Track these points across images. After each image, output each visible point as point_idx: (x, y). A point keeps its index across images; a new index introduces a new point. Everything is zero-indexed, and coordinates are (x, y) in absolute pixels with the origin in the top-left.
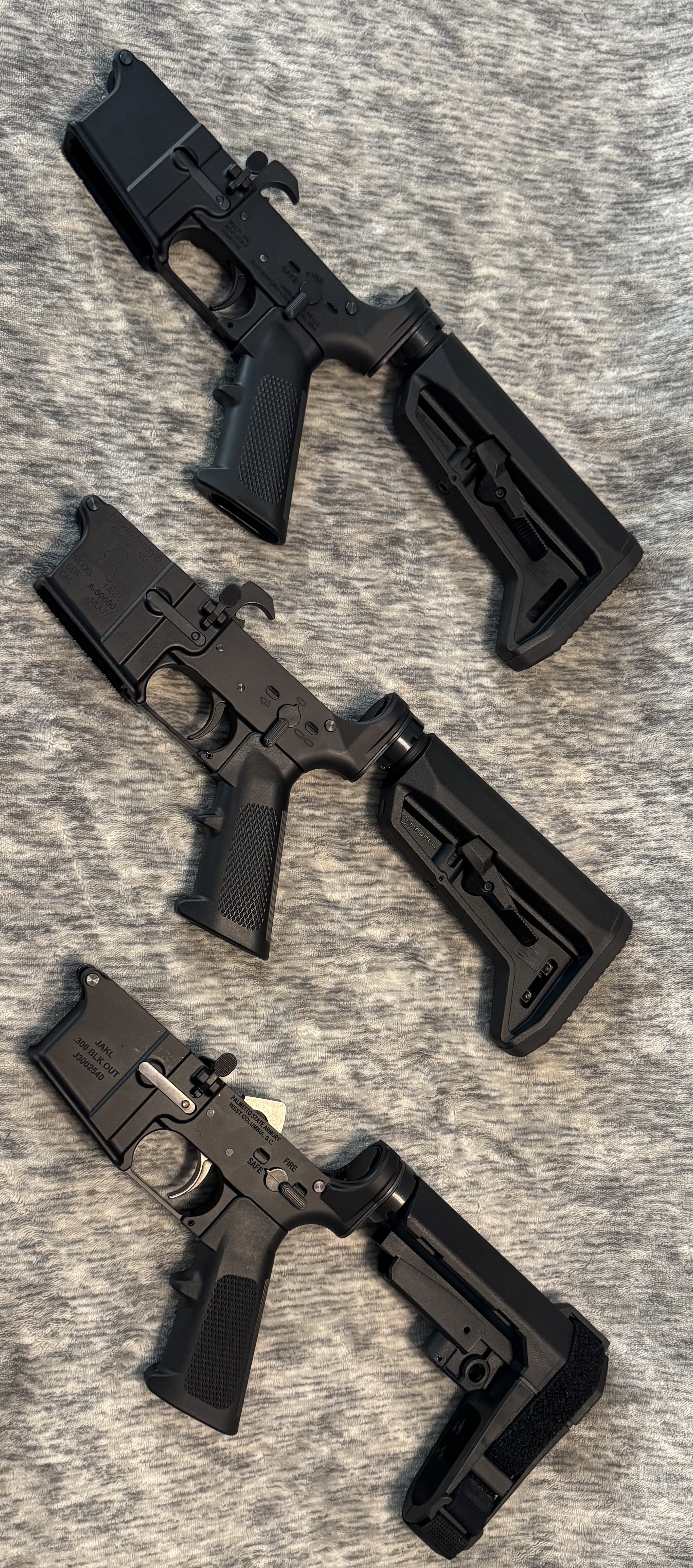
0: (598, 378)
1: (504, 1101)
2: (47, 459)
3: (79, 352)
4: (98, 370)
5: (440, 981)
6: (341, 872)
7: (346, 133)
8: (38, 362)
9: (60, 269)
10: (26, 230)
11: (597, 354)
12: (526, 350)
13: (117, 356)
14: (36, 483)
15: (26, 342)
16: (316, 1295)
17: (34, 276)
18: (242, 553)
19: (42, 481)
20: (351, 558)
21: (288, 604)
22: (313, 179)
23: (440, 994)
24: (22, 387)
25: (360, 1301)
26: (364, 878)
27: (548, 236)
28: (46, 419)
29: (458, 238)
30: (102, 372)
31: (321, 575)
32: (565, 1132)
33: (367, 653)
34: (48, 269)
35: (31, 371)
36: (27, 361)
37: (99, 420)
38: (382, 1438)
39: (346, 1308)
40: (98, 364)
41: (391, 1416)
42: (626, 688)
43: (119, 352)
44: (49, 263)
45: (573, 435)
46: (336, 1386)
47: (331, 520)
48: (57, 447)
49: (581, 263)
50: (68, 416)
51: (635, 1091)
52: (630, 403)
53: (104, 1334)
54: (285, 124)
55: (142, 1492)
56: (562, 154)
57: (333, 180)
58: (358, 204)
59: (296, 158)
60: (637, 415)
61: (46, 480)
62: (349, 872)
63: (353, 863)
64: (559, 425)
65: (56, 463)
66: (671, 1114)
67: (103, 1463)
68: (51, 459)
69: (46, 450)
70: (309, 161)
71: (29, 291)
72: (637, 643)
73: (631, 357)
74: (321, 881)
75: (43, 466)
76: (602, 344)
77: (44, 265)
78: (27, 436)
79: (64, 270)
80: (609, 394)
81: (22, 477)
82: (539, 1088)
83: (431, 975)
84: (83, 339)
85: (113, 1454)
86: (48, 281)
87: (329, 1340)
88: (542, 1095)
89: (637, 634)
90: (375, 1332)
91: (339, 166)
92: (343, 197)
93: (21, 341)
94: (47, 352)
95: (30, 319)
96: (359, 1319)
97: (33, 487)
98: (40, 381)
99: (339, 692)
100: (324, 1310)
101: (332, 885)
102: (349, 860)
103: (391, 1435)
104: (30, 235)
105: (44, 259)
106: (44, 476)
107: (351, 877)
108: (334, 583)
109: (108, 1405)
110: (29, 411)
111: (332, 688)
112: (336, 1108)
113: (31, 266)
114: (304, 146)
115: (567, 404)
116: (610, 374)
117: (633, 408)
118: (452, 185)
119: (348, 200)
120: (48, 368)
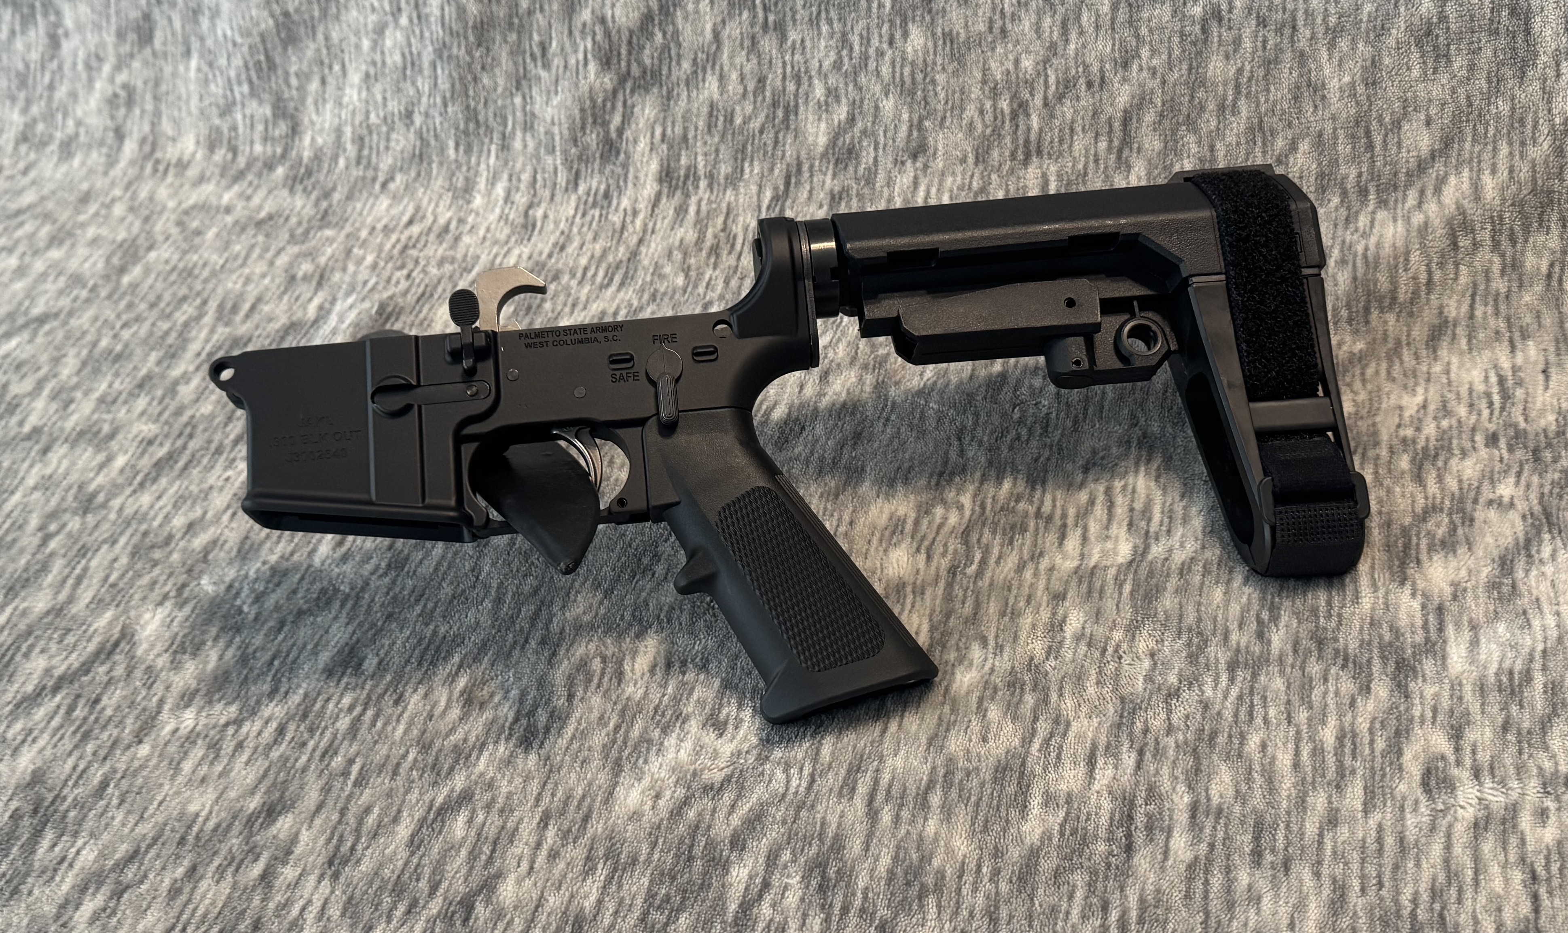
2: (329, 840)
4: (235, 751)
8: (190, 827)
9: (80, 777)
14: (358, 861)
15: (155, 840)
30: (240, 746)
34: (71, 794)
35: (198, 838)
44: (66, 791)
48: (318, 822)
61: (359, 847)
65: (341, 828)
68: (333, 833)
69: (315, 841)
75: (337, 848)
77: (65, 799)
78: (285, 863)
79: (84, 771)
81: (342, 880)
82: (1478, 313)
86: (88, 796)
88: (1490, 309)
93: (150, 846)
97: (363, 868)
104: (17, 810)
105: (57, 796)
106: (353, 849)
110: (253, 853)
113: (57, 816)
120: (204, 814)
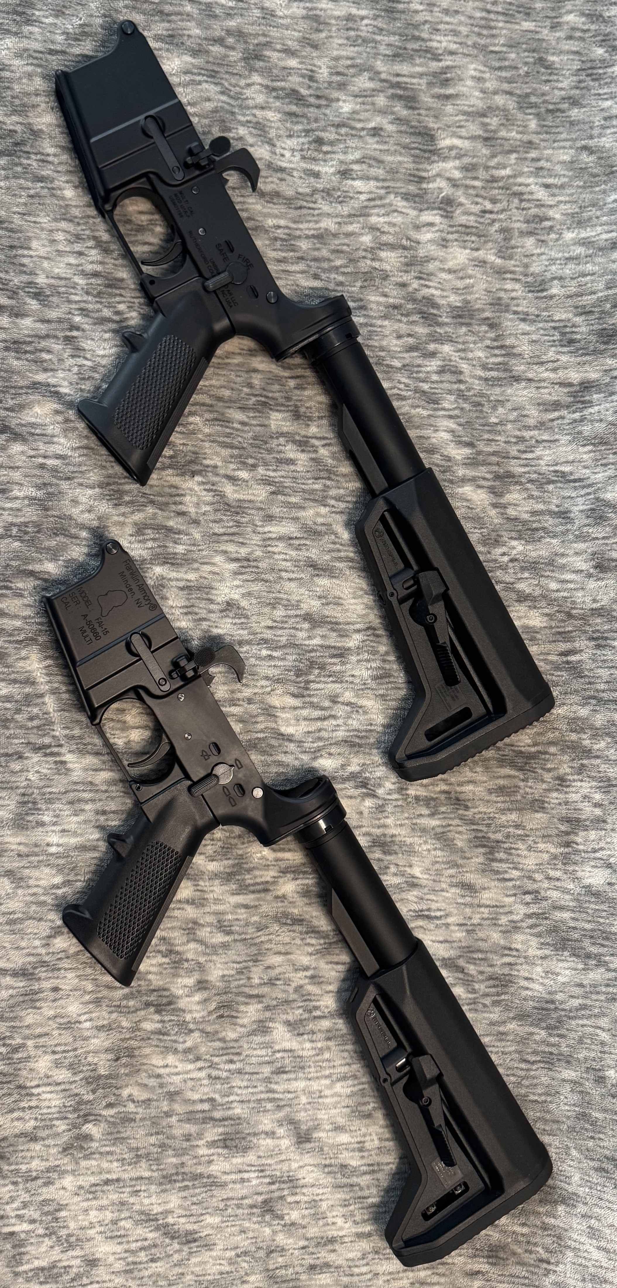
0: (557, 240)
1: (450, 920)
3: (60, 236)
5: (389, 809)
6: (295, 708)
7: (316, 19)
10: (12, 127)
11: (557, 216)
12: (487, 216)
13: (95, 238)
16: (262, 1092)
17: (19, 169)
18: (207, 416)
19: (23, 357)
20: (310, 419)
21: (251, 461)
22: (282, 64)
23: (389, 821)
24: (7, 272)
25: (304, 1099)
26: (317, 713)
27: (511, 104)
28: (29, 300)
29: (423, 112)
31: (282, 434)
32: (506, 952)
33: (325, 506)
36: (12, 247)
37: (77, 298)
38: (321, 1223)
39: (290, 1106)
40: (78, 247)
41: (330, 1203)
42: (577, 537)
43: (97, 234)
45: (530, 295)
46: (278, 1174)
47: (292, 383)
49: (544, 129)
50: (48, 296)
51: (573, 919)
52: (587, 263)
53: (66, 1118)
54: (257, 13)
55: (99, 1260)
56: (527, 25)
57: (301, 63)
58: (326, 85)
59: (267, 45)
60: (593, 274)
62: (303, 708)
63: (308, 699)
64: (517, 286)
66: (606, 943)
67: (63, 1232)
70: (279, 47)
71: (14, 183)
72: (589, 494)
73: (590, 219)
74: (276, 717)
76: (562, 206)
80: (567, 255)
83: (380, 802)
84: (63, 225)
85: (72, 1225)
87: (273, 1133)
89: (590, 486)
90: (316, 1128)
91: (308, 49)
92: (311, 78)
94: (29, 239)
95: (15, 209)
96: (302, 1116)
98: (24, 265)
99: (297, 542)
100: (269, 1106)
101: (287, 720)
102: (303, 696)
103: (330, 1220)
107: (305, 712)
108: (294, 442)
109: (68, 1181)
111: (291, 538)
112: (285, 924)
114: (274, 33)
115: (526, 266)
116: (569, 236)
117: (589, 267)
118: (418, 61)
119: (317, 82)
